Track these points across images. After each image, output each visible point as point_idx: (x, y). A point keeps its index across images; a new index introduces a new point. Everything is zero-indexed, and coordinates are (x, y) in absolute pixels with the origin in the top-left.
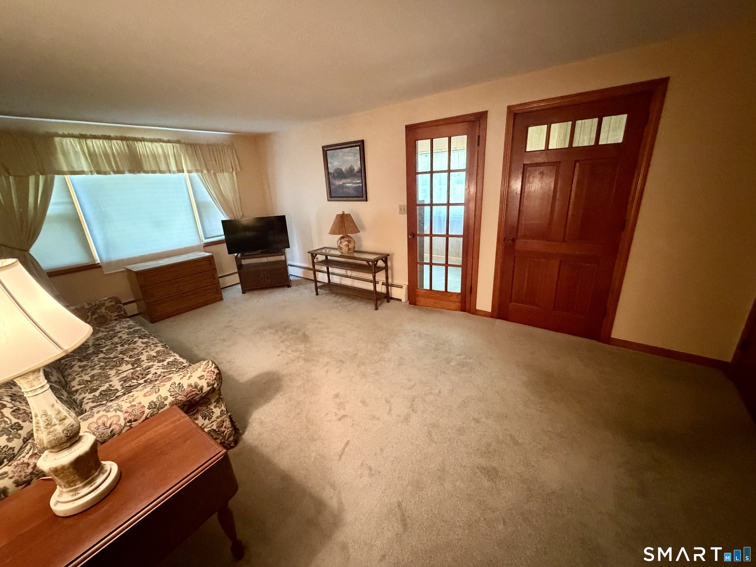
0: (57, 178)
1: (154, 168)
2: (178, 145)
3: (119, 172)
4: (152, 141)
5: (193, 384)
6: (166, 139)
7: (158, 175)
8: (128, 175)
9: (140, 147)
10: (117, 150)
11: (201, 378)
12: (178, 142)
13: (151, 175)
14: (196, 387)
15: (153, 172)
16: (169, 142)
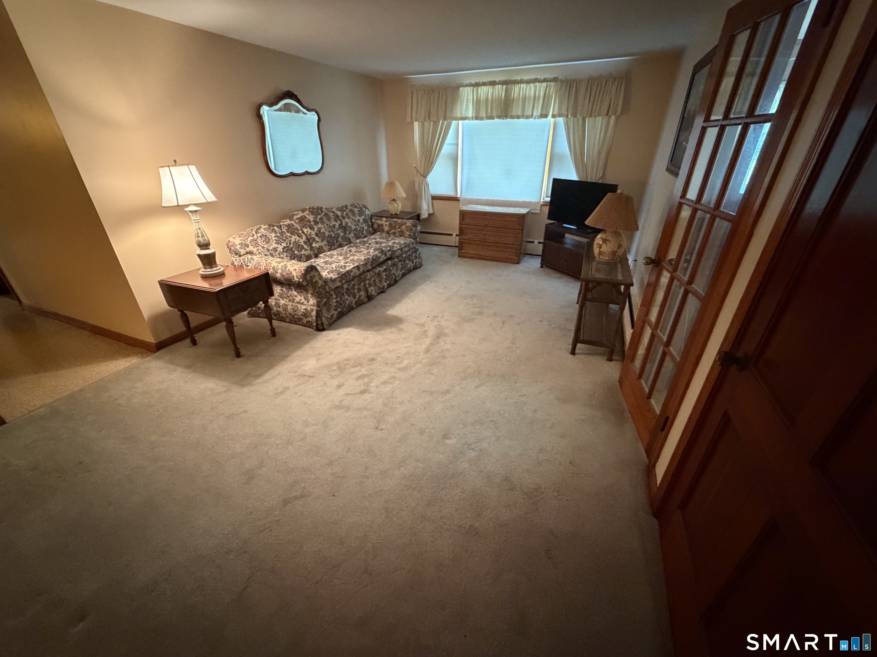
0: (454, 122)
1: (520, 113)
2: (552, 84)
3: (492, 118)
4: (528, 82)
5: (290, 271)
6: (542, 78)
7: (522, 120)
8: (496, 120)
9: (517, 90)
10: (496, 95)
11: (295, 270)
12: (555, 80)
13: (516, 120)
14: (291, 273)
15: (518, 117)
16: (545, 80)
